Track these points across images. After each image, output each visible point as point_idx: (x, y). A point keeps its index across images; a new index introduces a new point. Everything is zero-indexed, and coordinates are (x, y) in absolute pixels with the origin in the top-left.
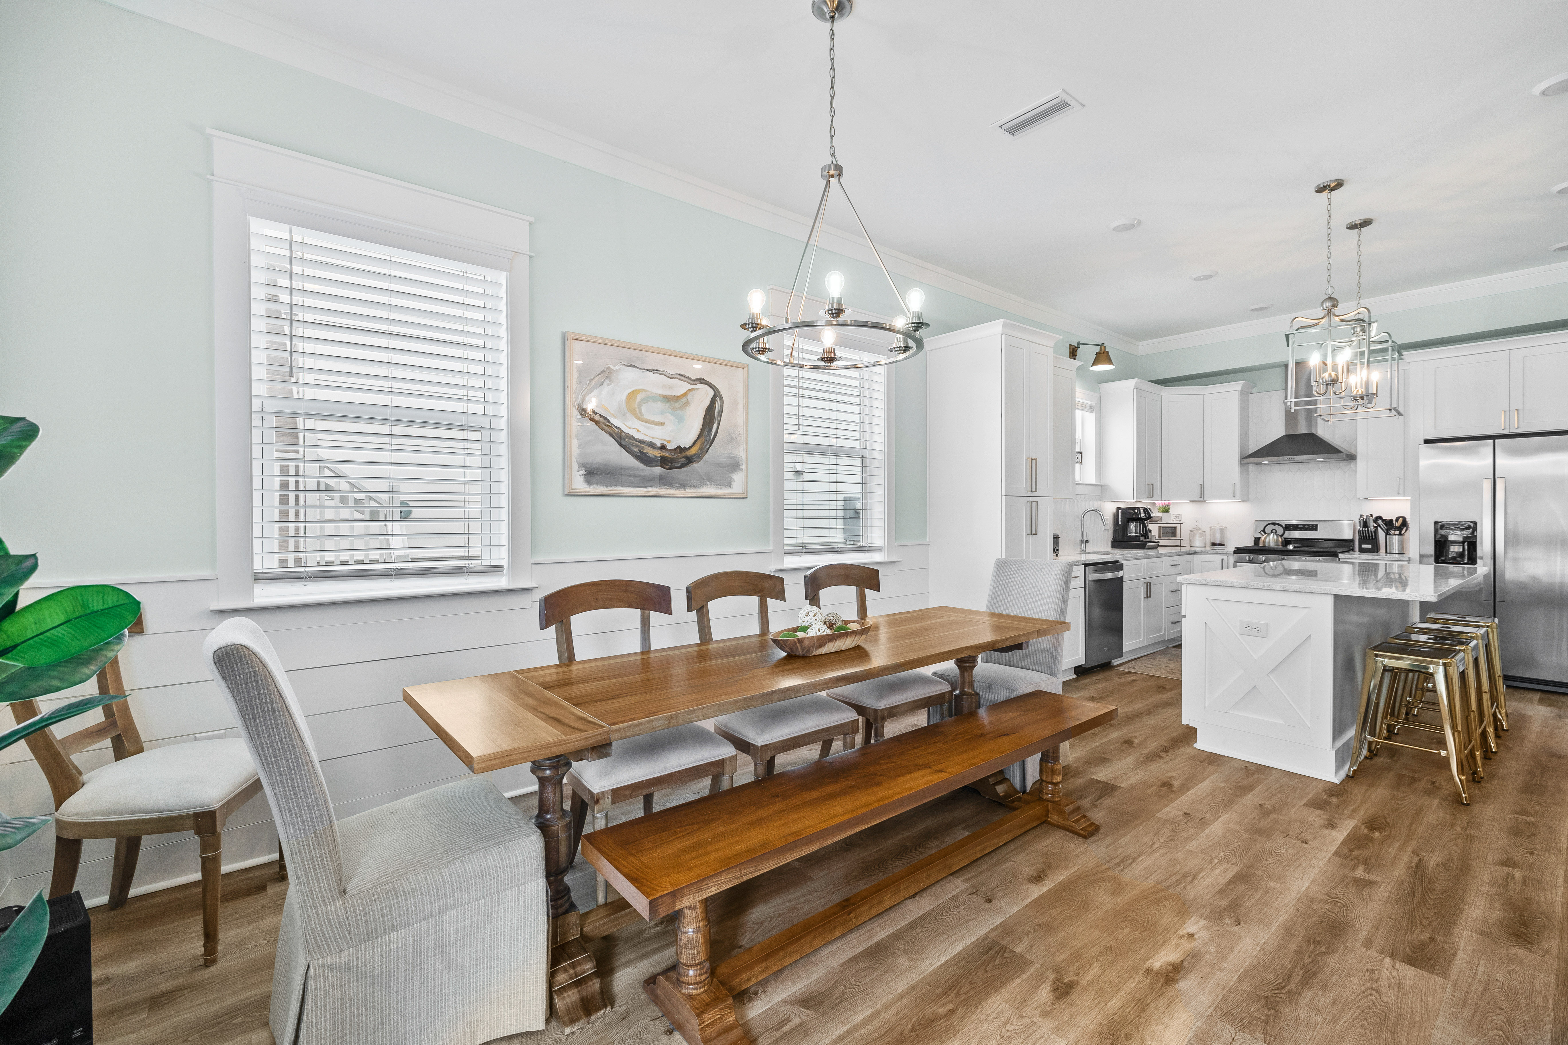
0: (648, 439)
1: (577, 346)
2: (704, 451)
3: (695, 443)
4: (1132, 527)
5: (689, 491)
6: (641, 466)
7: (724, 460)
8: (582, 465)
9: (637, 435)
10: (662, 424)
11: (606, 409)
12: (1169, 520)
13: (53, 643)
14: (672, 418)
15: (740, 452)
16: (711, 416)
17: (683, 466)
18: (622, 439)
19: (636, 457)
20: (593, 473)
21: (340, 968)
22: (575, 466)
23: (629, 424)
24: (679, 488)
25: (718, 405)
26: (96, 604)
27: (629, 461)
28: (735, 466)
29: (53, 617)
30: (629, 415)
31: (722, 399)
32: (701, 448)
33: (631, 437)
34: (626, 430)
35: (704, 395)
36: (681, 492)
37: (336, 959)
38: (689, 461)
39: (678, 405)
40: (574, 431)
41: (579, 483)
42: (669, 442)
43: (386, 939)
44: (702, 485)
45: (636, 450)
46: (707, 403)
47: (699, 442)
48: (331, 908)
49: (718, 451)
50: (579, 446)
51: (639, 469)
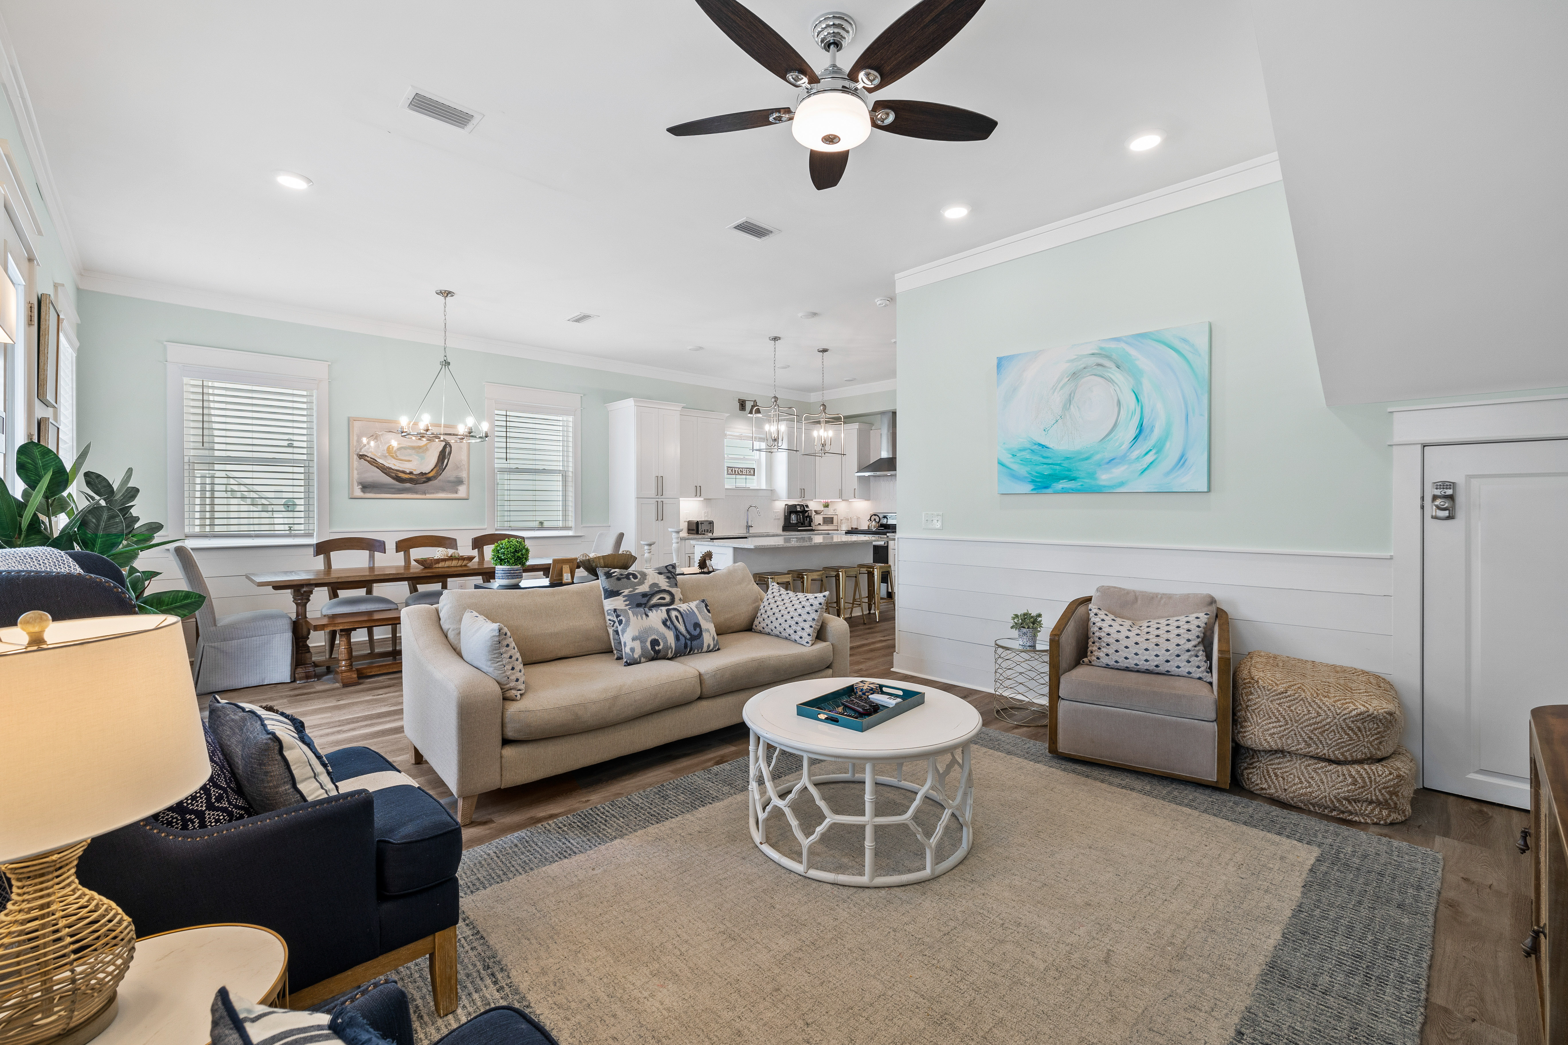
0: (401, 469)
1: (356, 424)
2: (438, 474)
3: (432, 470)
4: (793, 517)
5: (428, 496)
6: (397, 483)
7: (452, 479)
8: (360, 483)
9: (393, 468)
10: (409, 461)
11: (375, 455)
12: (829, 512)
13: (143, 534)
14: (417, 457)
15: (464, 475)
16: (444, 456)
17: (424, 482)
18: (385, 470)
19: (393, 478)
20: (366, 487)
21: (214, 647)
22: (355, 484)
23: (389, 461)
24: (422, 494)
25: (448, 450)
26: (154, 526)
27: (389, 480)
28: (460, 482)
29: (143, 529)
30: (389, 457)
31: (451, 447)
32: (437, 473)
33: (390, 468)
34: (387, 465)
35: (438, 446)
36: (423, 497)
37: (213, 644)
38: (429, 480)
39: (421, 451)
40: (355, 466)
41: (358, 492)
42: (415, 470)
43: (230, 642)
44: (437, 492)
45: (394, 475)
46: (441, 448)
47: (435, 470)
48: (211, 628)
49: (449, 473)
50: (358, 474)
51: (394, 485)
